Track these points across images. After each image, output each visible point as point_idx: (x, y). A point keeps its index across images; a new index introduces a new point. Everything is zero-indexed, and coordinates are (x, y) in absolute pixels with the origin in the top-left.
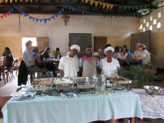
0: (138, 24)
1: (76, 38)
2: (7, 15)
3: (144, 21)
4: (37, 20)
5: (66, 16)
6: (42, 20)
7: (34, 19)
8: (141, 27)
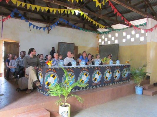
0: (98, 38)
1: (63, 47)
2: (8, 18)
3: (103, 37)
4: (37, 27)
5: (49, 25)
6: (41, 28)
7: (34, 26)
8: (100, 41)
